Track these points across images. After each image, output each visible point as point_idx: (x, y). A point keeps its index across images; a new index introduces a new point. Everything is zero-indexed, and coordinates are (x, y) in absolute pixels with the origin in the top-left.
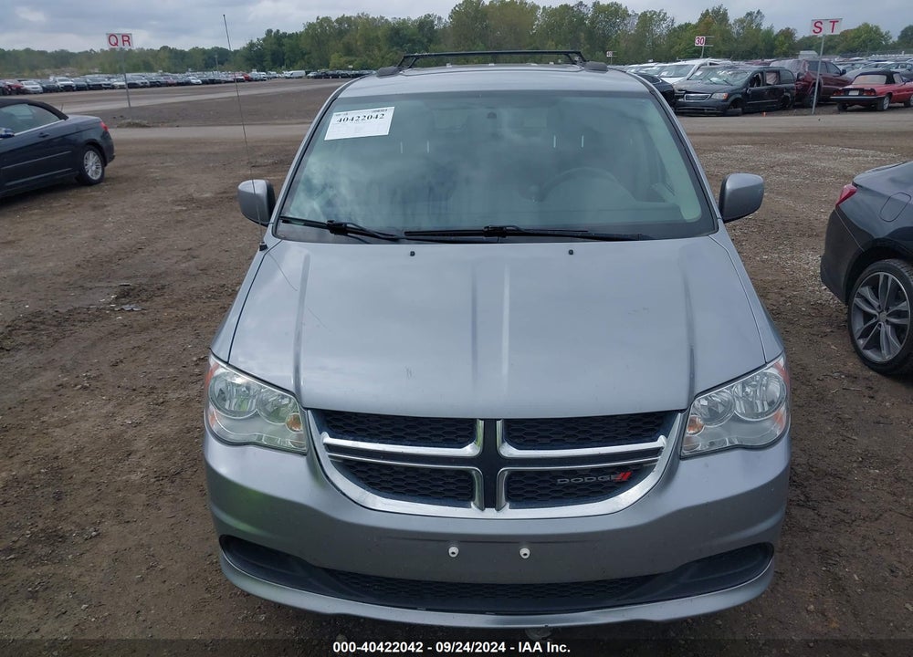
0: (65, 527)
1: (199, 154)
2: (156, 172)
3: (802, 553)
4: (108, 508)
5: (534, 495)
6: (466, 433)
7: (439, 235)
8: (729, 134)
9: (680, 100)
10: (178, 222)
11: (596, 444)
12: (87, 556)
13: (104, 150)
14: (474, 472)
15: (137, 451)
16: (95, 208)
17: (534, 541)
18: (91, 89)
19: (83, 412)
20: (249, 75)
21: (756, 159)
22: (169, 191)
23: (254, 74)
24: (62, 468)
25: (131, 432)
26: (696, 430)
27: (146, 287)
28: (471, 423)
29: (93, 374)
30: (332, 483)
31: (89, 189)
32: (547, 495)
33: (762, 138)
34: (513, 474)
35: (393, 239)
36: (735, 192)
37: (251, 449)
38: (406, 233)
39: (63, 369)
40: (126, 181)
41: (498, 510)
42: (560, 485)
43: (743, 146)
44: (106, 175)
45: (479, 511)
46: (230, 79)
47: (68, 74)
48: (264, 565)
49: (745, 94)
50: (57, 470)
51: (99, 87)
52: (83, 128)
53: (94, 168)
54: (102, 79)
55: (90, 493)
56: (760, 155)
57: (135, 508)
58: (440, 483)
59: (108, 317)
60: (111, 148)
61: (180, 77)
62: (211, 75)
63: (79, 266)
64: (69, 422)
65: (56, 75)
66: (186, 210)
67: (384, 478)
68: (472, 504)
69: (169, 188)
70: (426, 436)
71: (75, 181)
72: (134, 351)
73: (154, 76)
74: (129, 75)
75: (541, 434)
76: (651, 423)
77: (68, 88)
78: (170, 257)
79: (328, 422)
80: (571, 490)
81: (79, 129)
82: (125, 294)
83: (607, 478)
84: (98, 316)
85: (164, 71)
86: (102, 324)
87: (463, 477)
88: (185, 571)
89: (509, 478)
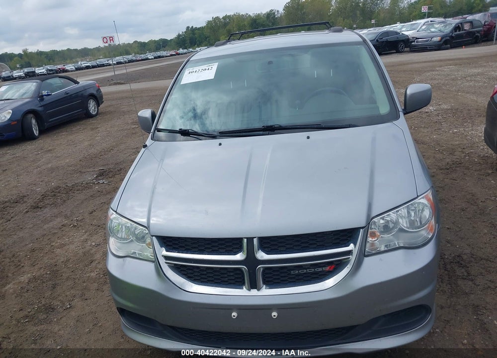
0: (56, 303)
1: (147, 96)
2: (125, 108)
3: (462, 308)
4: (77, 292)
5: (279, 281)
6: (238, 246)
7: (238, 133)
8: (441, 61)
9: (413, 43)
10: (133, 134)
11: (312, 250)
12: (64, 319)
13: (98, 98)
14: (243, 269)
15: (96, 260)
16: (92, 129)
17: (280, 308)
18: (99, 67)
19: (72, 239)
20: (178, 52)
21: (456, 73)
22: (130, 118)
23: (181, 51)
24: (58, 271)
25: (94, 250)
26: (376, 239)
27: (112, 170)
28: (240, 240)
29: (80, 218)
30: (167, 278)
31: (91, 120)
32: (287, 280)
33: (461, 61)
34: (265, 269)
35: (213, 137)
36: (412, 95)
37: (128, 259)
38: (220, 133)
39: (66, 217)
40: (110, 114)
41: (258, 290)
42: (293, 274)
43: (449, 67)
44: (100, 111)
45: (247, 291)
46: (168, 55)
47: (88, 60)
48: (141, 324)
49: (452, 37)
50: (55, 272)
51: (103, 65)
52: (87, 88)
53: (93, 108)
54: (104, 61)
55: (70, 284)
56: (458, 71)
57: (91, 291)
58: (226, 276)
59: (91, 187)
60: (101, 97)
61: (143, 56)
62: (159, 54)
63: (81, 160)
64: (64, 245)
65: (82, 61)
66: (138, 127)
67: (196, 274)
68: (244, 288)
69: (131, 116)
70: (216, 249)
71: (84, 116)
72: (101, 205)
73: (130, 57)
74: (117, 58)
75: (280, 245)
76: (346, 236)
77: (88, 67)
78: (126, 152)
79: (165, 243)
80: (300, 277)
81: (85, 88)
82: (102, 174)
83: (320, 269)
84: (86, 187)
85: (135, 54)
86: (88, 191)
87: (238, 272)
88: (112, 326)
89: (263, 271)
